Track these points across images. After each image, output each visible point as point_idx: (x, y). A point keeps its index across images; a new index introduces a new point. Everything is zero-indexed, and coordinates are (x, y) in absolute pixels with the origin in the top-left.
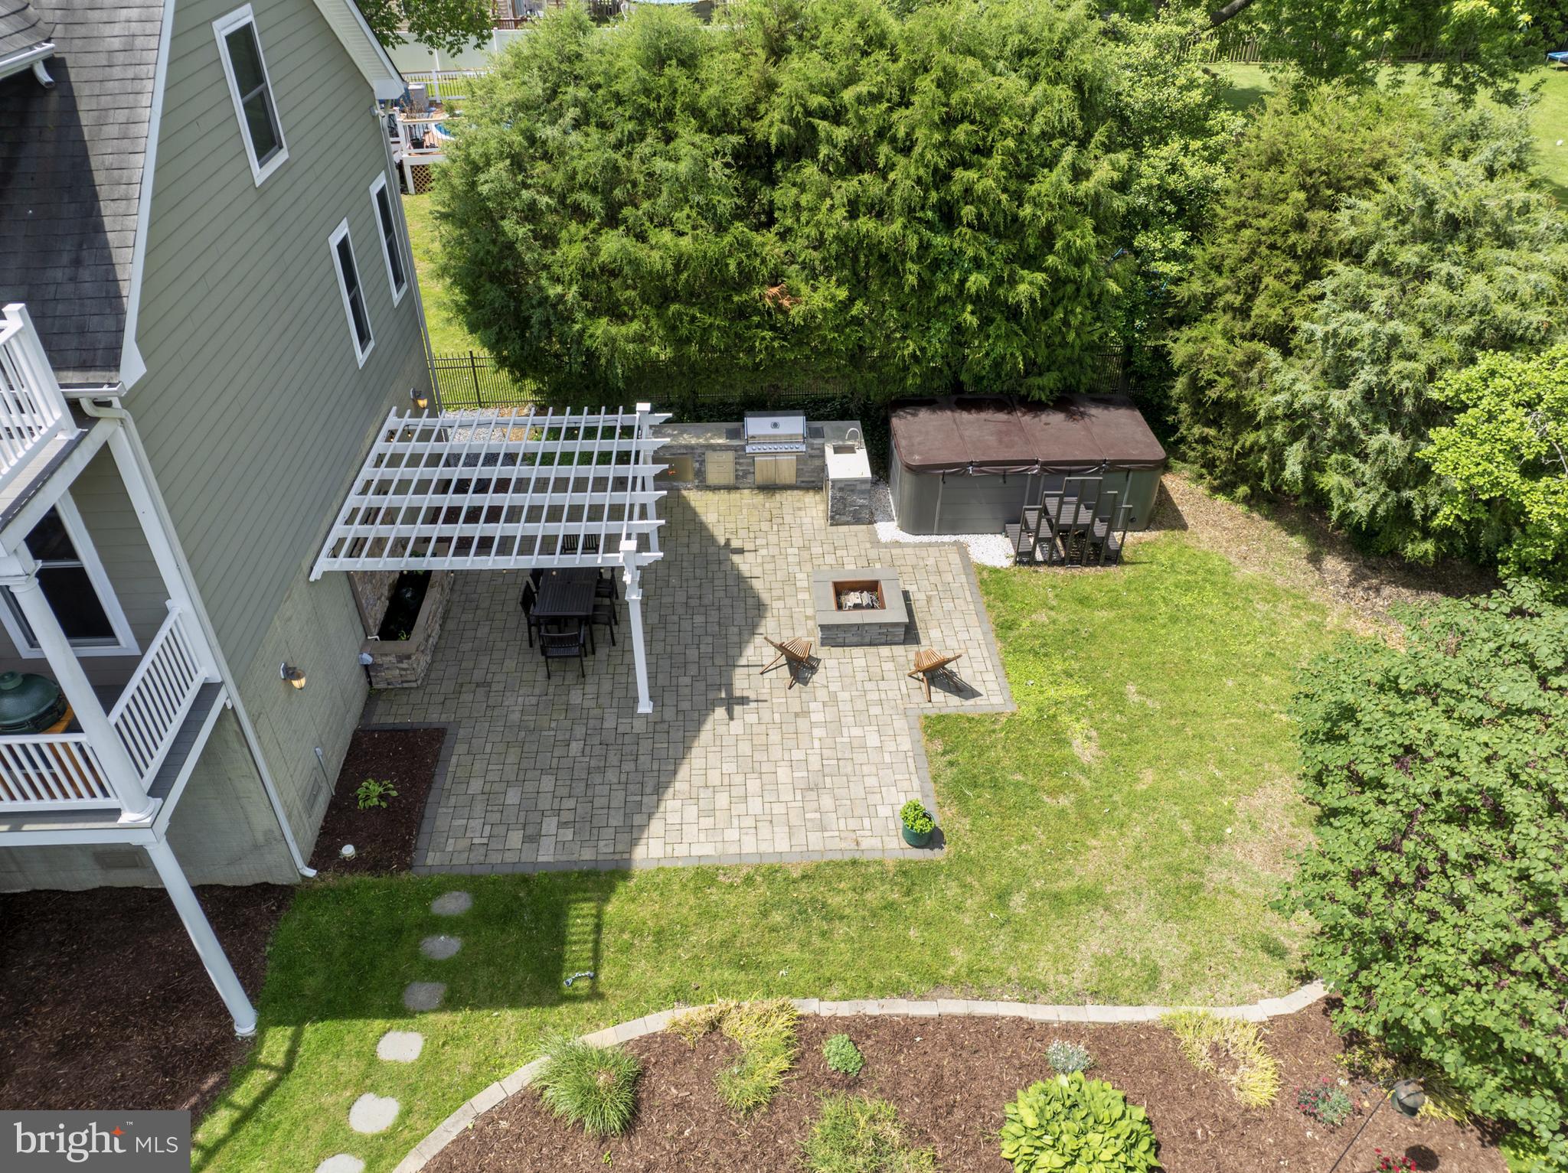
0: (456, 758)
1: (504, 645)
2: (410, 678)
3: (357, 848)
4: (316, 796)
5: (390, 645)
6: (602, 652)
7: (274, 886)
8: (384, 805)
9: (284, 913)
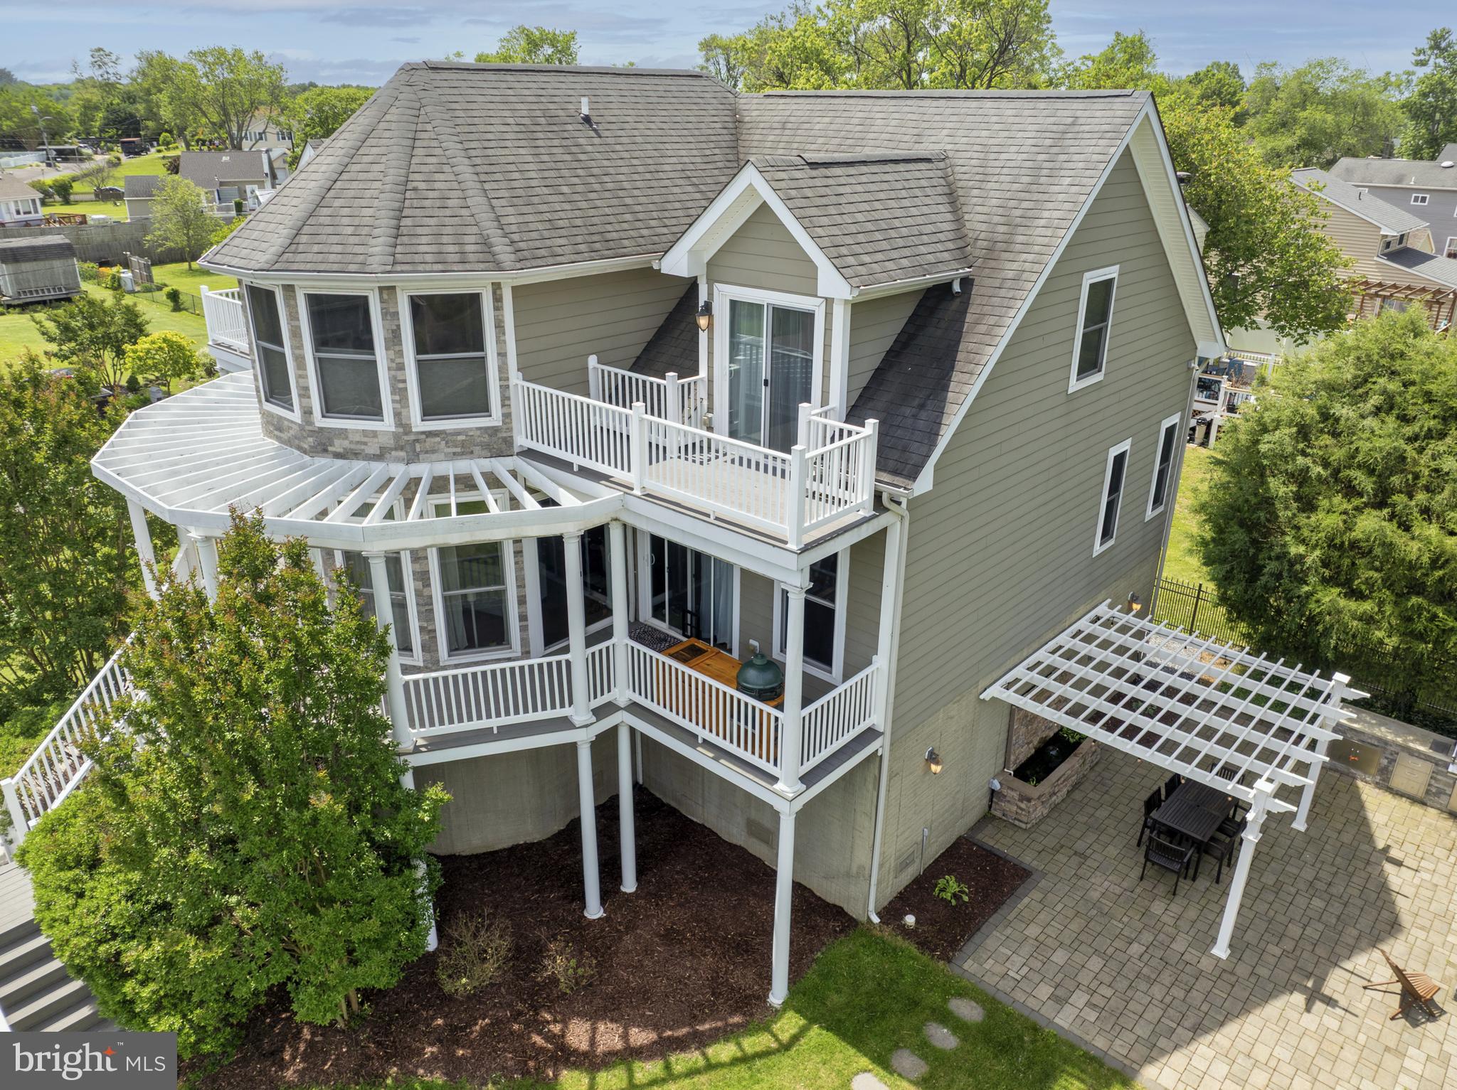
0: (1028, 901)
1: (1114, 833)
2: (1025, 819)
3: (917, 922)
4: (907, 865)
5: (1018, 783)
6: (1203, 883)
7: (846, 914)
8: (954, 903)
9: (842, 937)
